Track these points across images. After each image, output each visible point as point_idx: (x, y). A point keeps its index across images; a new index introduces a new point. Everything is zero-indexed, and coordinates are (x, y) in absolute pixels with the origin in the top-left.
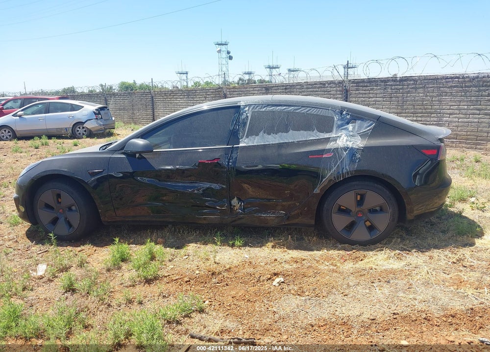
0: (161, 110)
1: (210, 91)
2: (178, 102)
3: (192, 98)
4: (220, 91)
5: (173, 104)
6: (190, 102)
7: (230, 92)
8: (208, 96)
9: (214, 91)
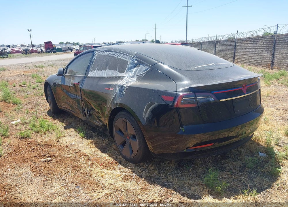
0: (238, 52)
1: (267, 38)
2: (248, 46)
3: (256, 43)
4: (273, 38)
5: (245, 48)
6: (254, 46)
7: (279, 38)
8: (265, 42)
9: (269, 38)
